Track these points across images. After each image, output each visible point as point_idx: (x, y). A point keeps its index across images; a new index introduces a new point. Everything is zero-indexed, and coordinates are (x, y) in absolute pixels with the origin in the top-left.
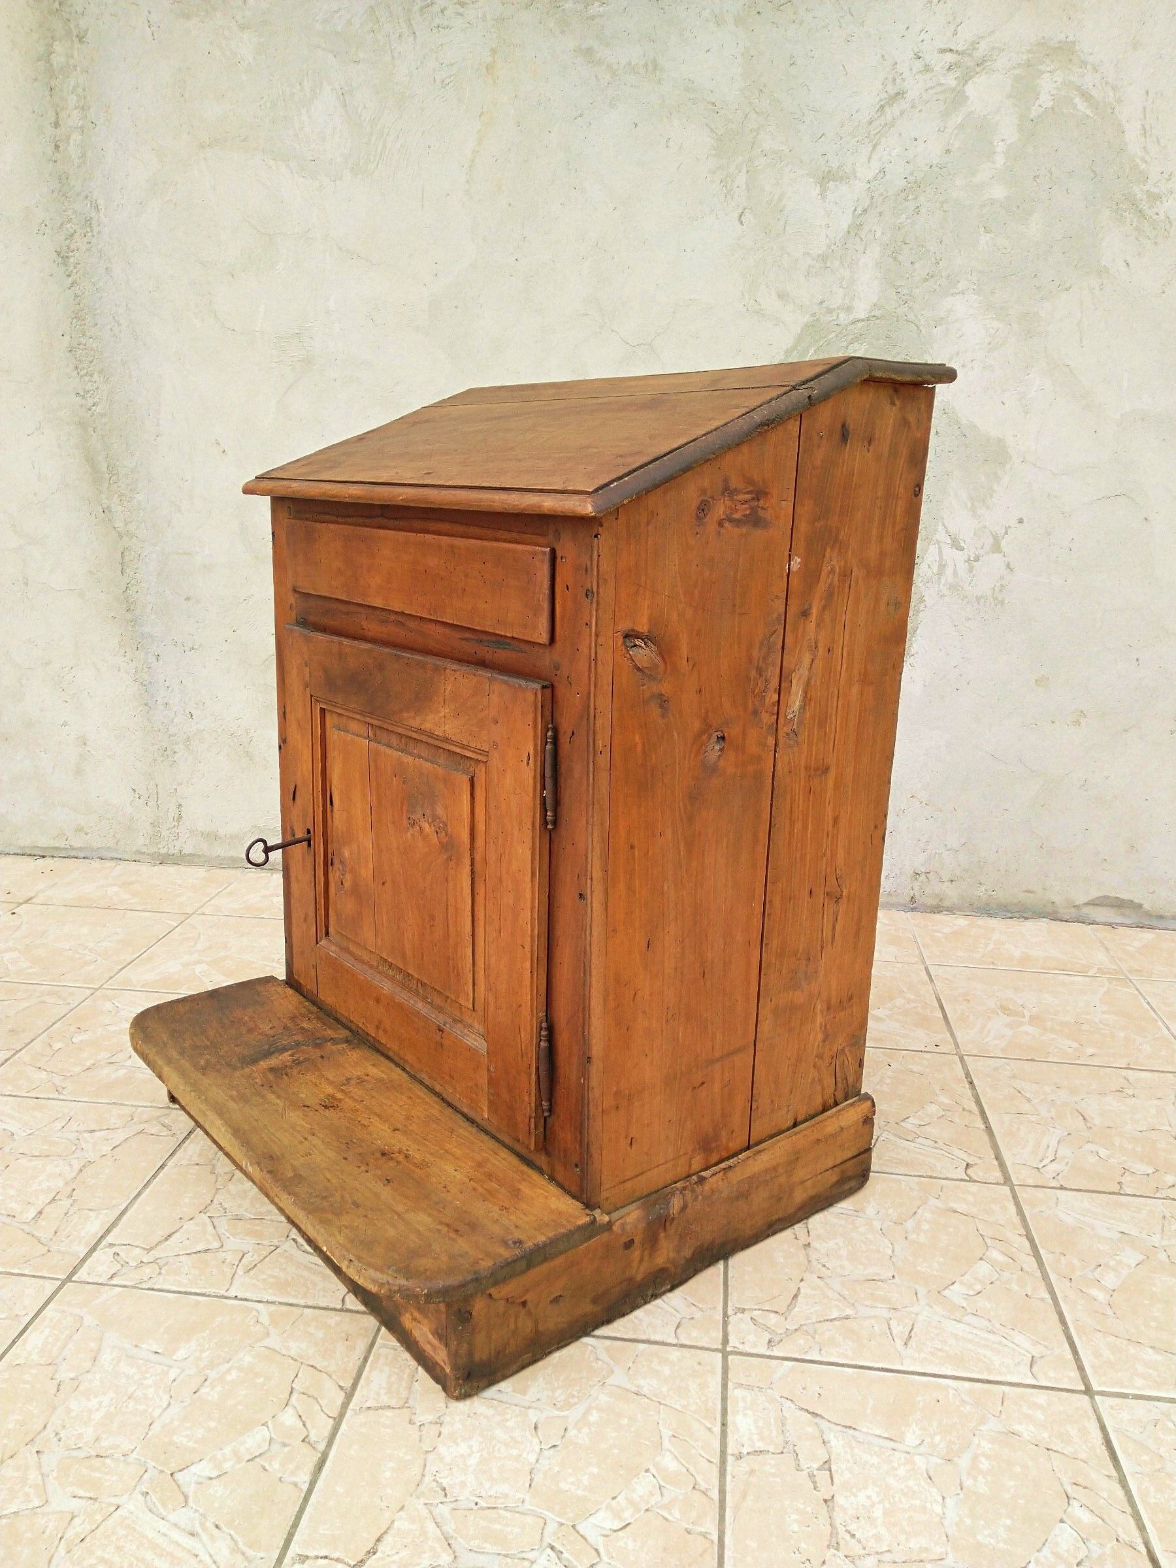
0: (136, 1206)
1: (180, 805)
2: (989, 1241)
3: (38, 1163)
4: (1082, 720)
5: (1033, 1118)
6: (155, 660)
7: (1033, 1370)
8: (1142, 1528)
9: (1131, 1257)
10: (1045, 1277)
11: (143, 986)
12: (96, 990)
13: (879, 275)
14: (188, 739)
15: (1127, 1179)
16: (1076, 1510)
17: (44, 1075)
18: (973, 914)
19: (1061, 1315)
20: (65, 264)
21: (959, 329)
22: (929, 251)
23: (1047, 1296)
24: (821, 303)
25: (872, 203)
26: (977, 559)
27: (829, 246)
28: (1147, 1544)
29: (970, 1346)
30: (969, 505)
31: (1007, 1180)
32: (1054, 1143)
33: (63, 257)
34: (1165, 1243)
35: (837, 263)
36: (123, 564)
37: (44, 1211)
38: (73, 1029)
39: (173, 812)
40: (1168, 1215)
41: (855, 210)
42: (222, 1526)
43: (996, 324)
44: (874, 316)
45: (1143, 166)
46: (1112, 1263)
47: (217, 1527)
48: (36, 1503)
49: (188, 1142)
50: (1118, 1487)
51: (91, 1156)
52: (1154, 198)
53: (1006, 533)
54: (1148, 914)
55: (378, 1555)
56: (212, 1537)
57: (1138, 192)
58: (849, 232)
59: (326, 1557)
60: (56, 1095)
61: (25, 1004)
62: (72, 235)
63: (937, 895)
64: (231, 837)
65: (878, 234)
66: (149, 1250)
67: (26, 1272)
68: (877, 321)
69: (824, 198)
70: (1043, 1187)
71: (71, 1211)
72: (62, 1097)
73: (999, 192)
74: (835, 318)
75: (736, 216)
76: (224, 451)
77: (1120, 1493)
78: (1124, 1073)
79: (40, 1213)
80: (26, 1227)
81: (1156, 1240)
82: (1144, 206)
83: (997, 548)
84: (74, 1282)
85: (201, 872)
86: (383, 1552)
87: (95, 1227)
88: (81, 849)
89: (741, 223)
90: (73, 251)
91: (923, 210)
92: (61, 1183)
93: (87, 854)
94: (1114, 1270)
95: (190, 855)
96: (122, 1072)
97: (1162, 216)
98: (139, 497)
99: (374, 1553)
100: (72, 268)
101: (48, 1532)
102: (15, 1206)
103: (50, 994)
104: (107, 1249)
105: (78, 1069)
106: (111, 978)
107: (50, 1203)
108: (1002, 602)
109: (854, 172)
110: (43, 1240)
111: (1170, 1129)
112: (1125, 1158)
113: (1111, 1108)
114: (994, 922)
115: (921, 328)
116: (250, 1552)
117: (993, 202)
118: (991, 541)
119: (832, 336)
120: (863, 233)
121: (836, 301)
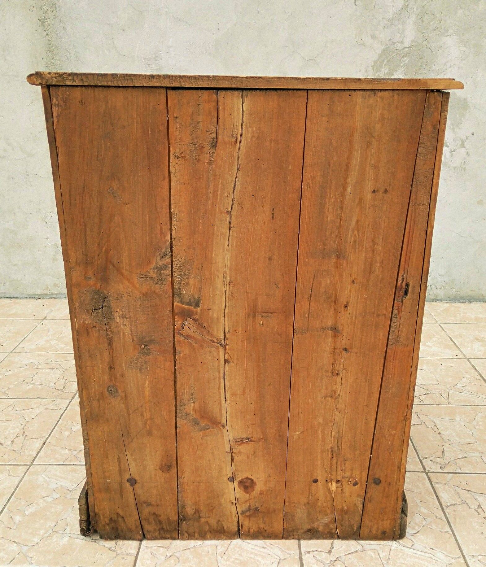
13: (415, 27)
18: (450, 301)
20: (43, 25)
21: (449, 51)
22: (436, 17)
24: (390, 40)
26: (454, 151)
27: (393, 15)
30: (452, 127)
33: (42, 22)
35: (397, 22)
43: (464, 49)
44: (413, 46)
53: (467, 139)
55: (335, 548)
56: (272, 548)
58: (402, 9)
59: (316, 551)
62: (46, 12)
63: (435, 294)
65: (415, 9)
68: (414, 48)
74: (395, 47)
75: (354, 1)
83: (463, 146)
86: (336, 547)
89: (356, 4)
90: (47, 19)
93: (60, 296)
99: (333, 548)
100: (46, 27)
101: (210, 551)
108: (464, 169)
114: (458, 304)
115: (433, 51)
116: (288, 552)
118: (460, 143)
119: (394, 55)
120: (408, 9)
121: (396, 39)
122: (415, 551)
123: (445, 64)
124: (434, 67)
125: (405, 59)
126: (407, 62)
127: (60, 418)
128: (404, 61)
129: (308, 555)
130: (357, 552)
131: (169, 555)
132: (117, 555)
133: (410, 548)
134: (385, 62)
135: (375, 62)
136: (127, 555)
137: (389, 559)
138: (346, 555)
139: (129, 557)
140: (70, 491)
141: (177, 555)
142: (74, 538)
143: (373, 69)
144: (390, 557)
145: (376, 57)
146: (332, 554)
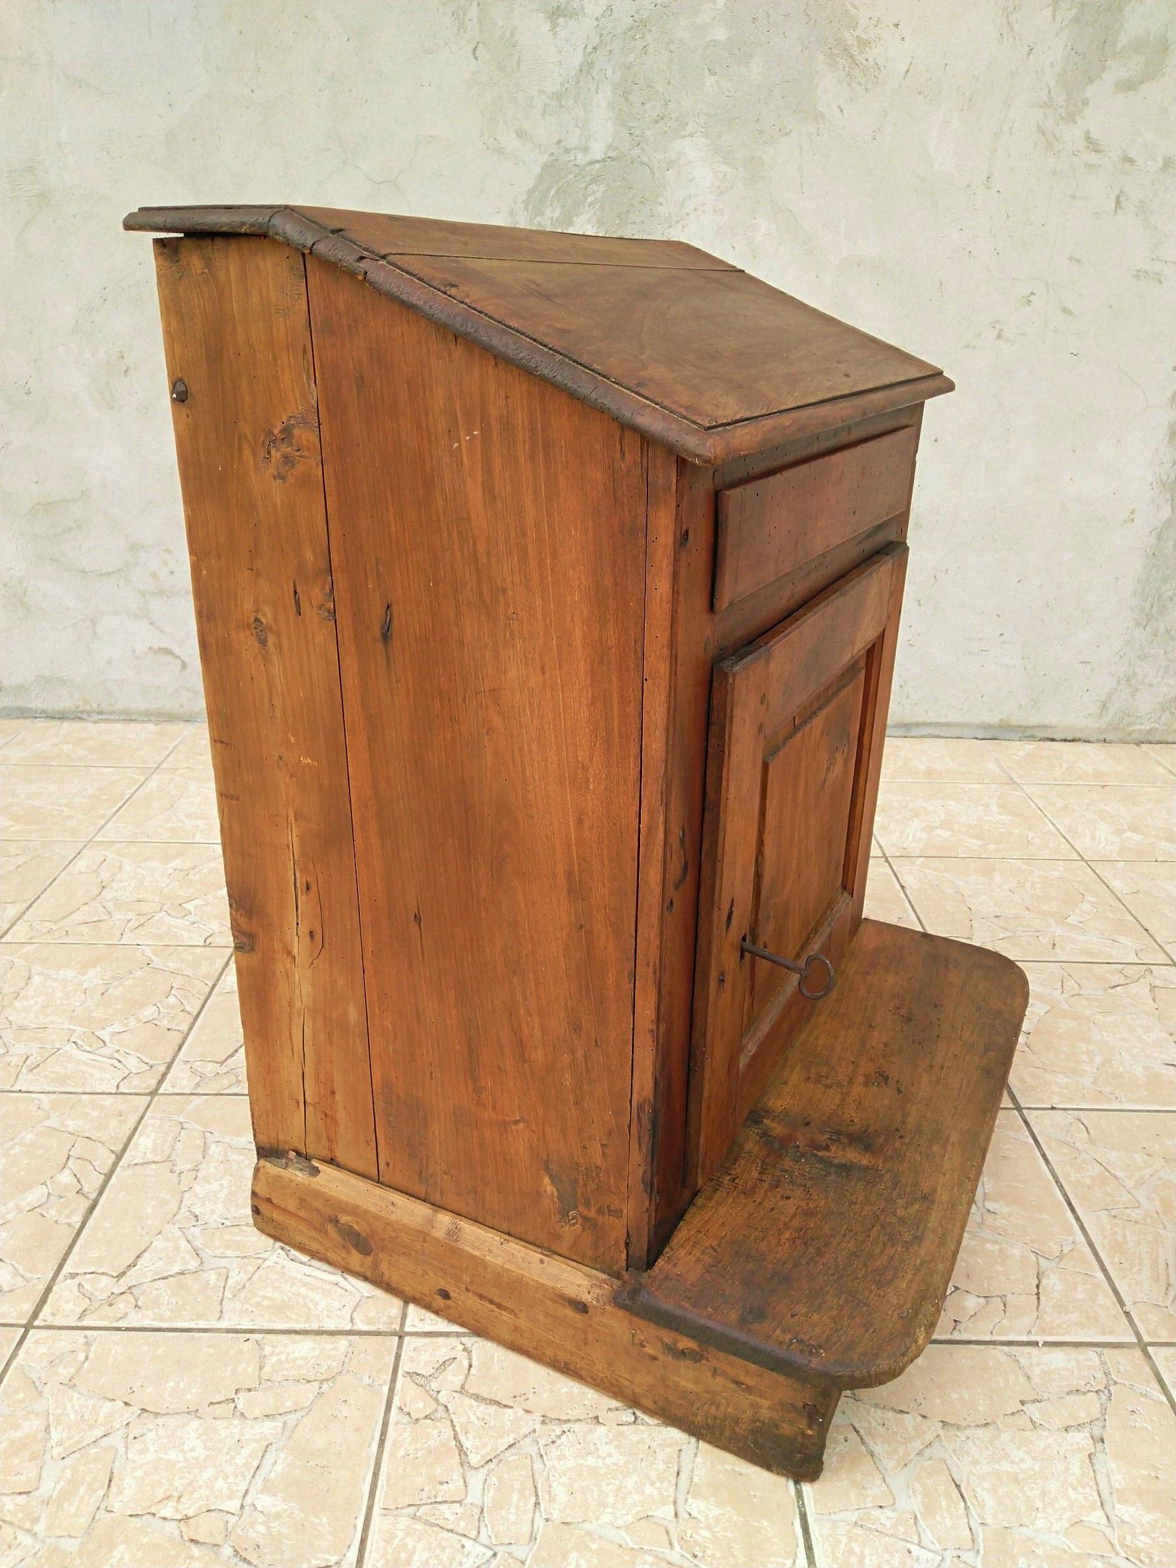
13: (611, 115)
21: (690, 173)
22: (658, 92)
24: (559, 142)
25: (601, 41)
27: (562, 84)
35: (571, 101)
41: (585, 48)
43: (724, 168)
44: (609, 157)
45: (853, 12)
52: (864, 44)
55: (137, 1267)
57: (849, 37)
58: (581, 71)
59: (93, 1273)
64: (16, 687)
65: (609, 72)
68: (614, 163)
69: (555, 34)
73: (721, 33)
74: (573, 158)
75: (470, 49)
82: (855, 52)
86: (141, 1265)
89: (476, 57)
91: (650, 50)
97: (871, 61)
99: (134, 1266)
109: (582, 8)
115: (655, 170)
116: (28, 1275)
117: (715, 43)
119: (572, 176)
120: (594, 72)
121: (573, 141)
123: (683, 202)
124: (660, 209)
125: (594, 187)
126: (599, 195)
128: (594, 192)
129: (68, 1281)
130: (182, 1273)
134: (552, 193)
135: (530, 193)
137: (243, 1287)
138: (153, 1280)
143: (526, 209)
144: (247, 1285)
145: (531, 182)
146: (121, 1280)
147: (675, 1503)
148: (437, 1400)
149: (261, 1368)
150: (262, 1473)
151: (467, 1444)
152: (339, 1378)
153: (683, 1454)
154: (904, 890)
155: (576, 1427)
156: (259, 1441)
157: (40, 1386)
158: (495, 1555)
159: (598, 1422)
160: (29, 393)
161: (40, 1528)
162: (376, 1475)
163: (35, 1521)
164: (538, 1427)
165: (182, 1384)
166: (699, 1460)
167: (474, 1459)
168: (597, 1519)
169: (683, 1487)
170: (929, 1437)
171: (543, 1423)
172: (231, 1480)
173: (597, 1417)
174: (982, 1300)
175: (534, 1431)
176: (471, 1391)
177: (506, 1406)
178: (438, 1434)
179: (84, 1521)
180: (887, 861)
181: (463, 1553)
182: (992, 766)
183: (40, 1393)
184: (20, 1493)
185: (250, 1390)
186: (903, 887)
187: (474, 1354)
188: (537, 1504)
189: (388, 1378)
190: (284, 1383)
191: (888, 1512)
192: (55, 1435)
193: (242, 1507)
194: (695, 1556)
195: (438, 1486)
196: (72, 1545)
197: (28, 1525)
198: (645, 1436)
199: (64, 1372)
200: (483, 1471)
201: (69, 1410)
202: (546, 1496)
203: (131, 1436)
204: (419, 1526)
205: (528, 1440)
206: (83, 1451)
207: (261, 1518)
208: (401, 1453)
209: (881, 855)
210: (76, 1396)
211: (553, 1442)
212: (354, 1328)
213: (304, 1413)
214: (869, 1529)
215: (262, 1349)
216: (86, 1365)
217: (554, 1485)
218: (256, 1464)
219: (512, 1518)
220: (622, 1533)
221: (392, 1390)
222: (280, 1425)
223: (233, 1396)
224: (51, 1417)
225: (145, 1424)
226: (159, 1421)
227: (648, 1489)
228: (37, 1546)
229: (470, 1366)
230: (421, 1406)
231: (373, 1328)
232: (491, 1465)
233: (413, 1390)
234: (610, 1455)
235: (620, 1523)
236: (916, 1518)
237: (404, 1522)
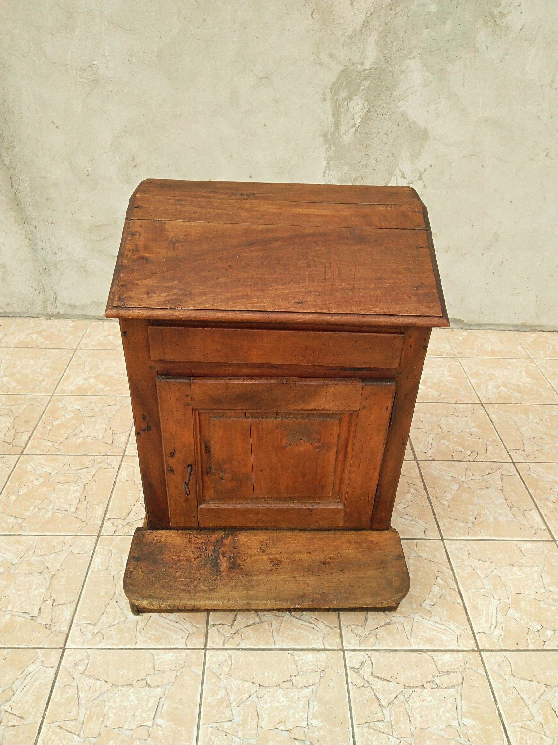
0: (111, 501)
1: (56, 293)
2: (410, 485)
3: (66, 486)
4: (449, 251)
5: (423, 430)
6: (34, 229)
7: (426, 533)
8: (457, 584)
9: (455, 487)
10: (429, 498)
11: (71, 393)
12: (52, 396)
13: (376, 47)
14: (56, 264)
15: (455, 454)
16: (439, 580)
17: (49, 443)
19: (433, 511)
21: (411, 76)
22: (400, 36)
23: (429, 505)
24: (349, 60)
25: (375, 10)
26: (412, 183)
27: (353, 31)
28: (458, 588)
29: (406, 527)
30: (410, 158)
31: (415, 459)
32: (430, 441)
34: (466, 480)
35: (358, 40)
36: (12, 183)
37: (78, 507)
38: (51, 418)
39: (53, 296)
40: (467, 468)
41: (367, 13)
42: (186, 618)
43: (427, 74)
44: (373, 68)
46: (450, 490)
47: (184, 619)
48: (123, 619)
49: (120, 471)
50: (451, 571)
51: (86, 481)
52: (502, 15)
53: (425, 171)
54: (466, 324)
55: (237, 621)
56: (184, 622)
57: (495, 11)
58: (363, 25)
60: (58, 453)
61: (24, 407)
64: (82, 306)
65: (377, 26)
66: (124, 519)
67: (83, 534)
68: (375, 71)
69: (352, 6)
70: (427, 460)
71: (88, 507)
72: (62, 454)
73: (433, 8)
74: (355, 68)
75: (310, 13)
76: (57, 127)
77: (451, 573)
78: (454, 405)
79: (77, 508)
80: (74, 515)
81: (463, 479)
82: (497, 19)
83: (420, 178)
84: (101, 536)
85: (70, 323)
87: (100, 512)
88: (10, 313)
89: (312, 17)
91: (398, 15)
92: (79, 495)
93: (14, 315)
94: (450, 492)
95: (63, 314)
96: (81, 439)
97: (504, 24)
98: (16, 150)
101: (131, 628)
102: (67, 507)
103: (33, 400)
104: (108, 521)
105: (62, 439)
106: (56, 389)
107: (79, 503)
110: (83, 520)
111: (469, 430)
112: (454, 445)
113: (449, 423)
115: (395, 75)
116: (197, 626)
117: (430, 13)
118: (418, 175)
119: (354, 77)
120: (370, 26)
121: (356, 60)
122: (302, 622)
123: (407, 90)
124: (395, 93)
125: (364, 82)
126: (367, 85)
127: (8, 479)
128: (364, 85)
129: (213, 628)
130: (254, 624)
131: (95, 632)
132: (51, 632)
133: (298, 619)
134: (344, 84)
135: (334, 84)
136: (60, 632)
137: (279, 630)
138: (245, 627)
139: (61, 634)
140: (14, 565)
141: (103, 632)
142: (15, 616)
143: (331, 92)
144: (280, 629)
145: (333, 79)
146: (233, 627)
147: (458, 720)
148: (364, 679)
149: (297, 666)
150: (310, 710)
151: (380, 697)
152: (326, 670)
153: (457, 700)
154: (493, 423)
155: (417, 689)
156: (306, 697)
157: (219, 676)
158: (400, 742)
159: (424, 688)
160: (88, 175)
161: (240, 735)
162: (351, 710)
163: (237, 732)
164: (403, 690)
165: (270, 674)
166: (463, 702)
167: (384, 703)
168: (433, 727)
169: (460, 713)
170: (542, 691)
171: (405, 688)
172: (300, 714)
173: (423, 685)
174: (552, 632)
175: (402, 691)
176: (376, 675)
177: (390, 681)
178: (368, 693)
179: (254, 732)
180: (483, 406)
181: (389, 741)
182: (520, 348)
183: (220, 679)
184: (228, 721)
185: (295, 676)
186: (492, 421)
187: (372, 659)
188: (410, 721)
189: (344, 669)
190: (307, 672)
191: (532, 722)
192: (232, 697)
193: (308, 725)
194: (469, 741)
195: (374, 715)
196: (253, 741)
197: (235, 734)
198: (442, 693)
199: (226, 669)
200: (388, 708)
201: (233, 686)
202: (413, 718)
203: (259, 697)
204: (371, 731)
205: (401, 695)
206: (244, 703)
207: (316, 730)
208: (357, 702)
209: (480, 402)
210: (234, 680)
211: (410, 696)
212: (325, 648)
213: (317, 685)
214: (526, 729)
215: (295, 658)
216: (233, 666)
217: (414, 713)
218: (307, 707)
219: (403, 727)
220: (442, 732)
221: (346, 675)
222: (311, 690)
223: (290, 678)
224: (228, 689)
225: (263, 691)
226: (267, 689)
227: (447, 714)
228: (242, 742)
229: (372, 664)
230: (359, 682)
231: (332, 648)
232: (390, 706)
233: (355, 675)
234: (431, 701)
235: (440, 728)
236: (542, 724)
237: (366, 729)
